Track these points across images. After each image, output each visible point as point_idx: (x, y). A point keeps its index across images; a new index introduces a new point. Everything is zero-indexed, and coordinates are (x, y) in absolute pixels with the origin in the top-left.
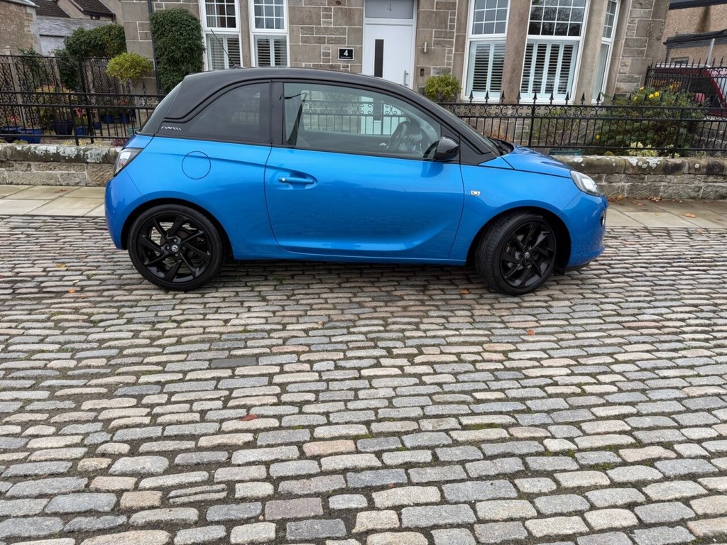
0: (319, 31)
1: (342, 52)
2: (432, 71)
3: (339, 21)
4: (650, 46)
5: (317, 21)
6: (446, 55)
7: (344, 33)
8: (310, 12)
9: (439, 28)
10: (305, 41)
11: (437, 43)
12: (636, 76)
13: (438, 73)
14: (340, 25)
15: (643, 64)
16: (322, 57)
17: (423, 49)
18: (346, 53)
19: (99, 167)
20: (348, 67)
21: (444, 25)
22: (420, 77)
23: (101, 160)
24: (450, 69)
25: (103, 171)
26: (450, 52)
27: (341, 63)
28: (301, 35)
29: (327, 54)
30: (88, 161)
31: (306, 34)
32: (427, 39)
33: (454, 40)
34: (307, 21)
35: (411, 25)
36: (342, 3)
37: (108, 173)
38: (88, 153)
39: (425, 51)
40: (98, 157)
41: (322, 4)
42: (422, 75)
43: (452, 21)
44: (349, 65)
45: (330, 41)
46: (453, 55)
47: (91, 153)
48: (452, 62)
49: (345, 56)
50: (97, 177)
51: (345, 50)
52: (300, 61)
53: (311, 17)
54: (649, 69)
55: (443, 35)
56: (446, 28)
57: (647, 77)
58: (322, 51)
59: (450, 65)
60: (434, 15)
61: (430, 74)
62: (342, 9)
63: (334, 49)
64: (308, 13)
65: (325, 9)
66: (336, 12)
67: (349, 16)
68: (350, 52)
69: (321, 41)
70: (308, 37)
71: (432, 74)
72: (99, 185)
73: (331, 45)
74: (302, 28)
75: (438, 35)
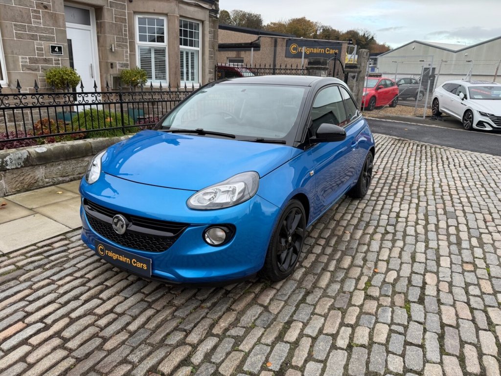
0: (30, 29)
1: (53, 48)
2: (118, 65)
3: (48, 23)
4: (214, 54)
5: (28, 20)
6: (125, 54)
7: (53, 33)
8: (21, 11)
9: (118, 35)
10: (19, 36)
11: (119, 46)
12: (212, 70)
13: (122, 67)
14: (48, 25)
15: (213, 64)
16: (36, 52)
17: (111, 49)
18: (57, 49)
19: (20, 171)
20: (59, 60)
21: (121, 33)
22: (111, 69)
23: (22, 164)
24: (128, 64)
25: (23, 175)
26: (127, 52)
27: (53, 57)
28: (14, 31)
29: (40, 49)
30: (8, 167)
31: (19, 30)
32: (112, 42)
33: (128, 44)
34: (19, 19)
35: (90, 30)
36: (49, 8)
37: (29, 177)
38: (7, 158)
39: (113, 50)
40: (20, 161)
41: (31, 6)
42: (112, 67)
43: (125, 31)
44: (60, 59)
45: (41, 38)
46: (128, 55)
47: (10, 159)
48: (129, 59)
49: (56, 51)
50: (17, 183)
51: (56, 47)
52: (16, 54)
53: (22, 16)
54: (216, 67)
55: (121, 40)
56: (122, 36)
57: (215, 71)
58: (36, 46)
59: (128, 61)
60: (114, 26)
61: (116, 66)
62: (48, 12)
63: (46, 45)
64: (19, 12)
65: (35, 10)
66: (44, 15)
67: (54, 18)
68: (60, 48)
69: (33, 37)
70: (22, 34)
71: (118, 67)
72: (19, 192)
73: (43, 42)
74: (15, 25)
75: (118, 40)
